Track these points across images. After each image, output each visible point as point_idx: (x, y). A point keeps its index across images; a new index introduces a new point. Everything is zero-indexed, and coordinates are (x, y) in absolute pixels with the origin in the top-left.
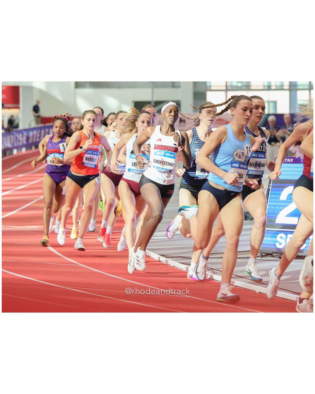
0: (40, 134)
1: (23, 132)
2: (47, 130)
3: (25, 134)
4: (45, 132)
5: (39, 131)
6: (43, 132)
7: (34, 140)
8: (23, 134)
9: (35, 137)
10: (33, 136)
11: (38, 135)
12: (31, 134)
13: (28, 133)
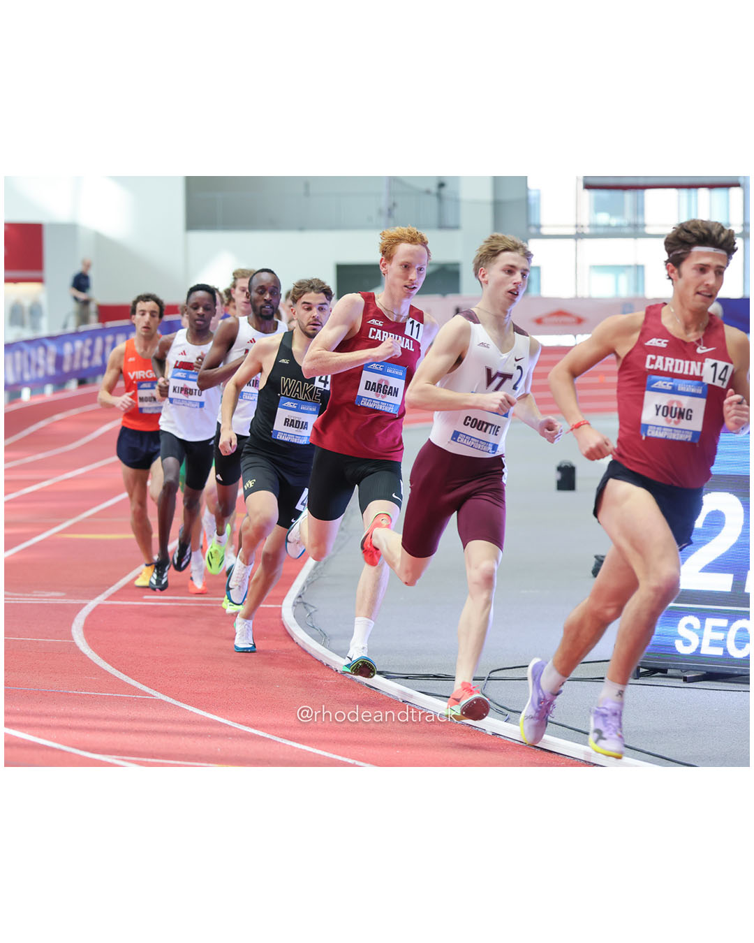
0: (92, 348)
1: (47, 343)
2: (109, 339)
3: (53, 348)
4: (104, 344)
5: (89, 342)
6: (99, 342)
7: (77, 366)
8: (46, 348)
9: (77, 356)
10: (73, 355)
11: (87, 352)
12: (68, 348)
13: (61, 346)
